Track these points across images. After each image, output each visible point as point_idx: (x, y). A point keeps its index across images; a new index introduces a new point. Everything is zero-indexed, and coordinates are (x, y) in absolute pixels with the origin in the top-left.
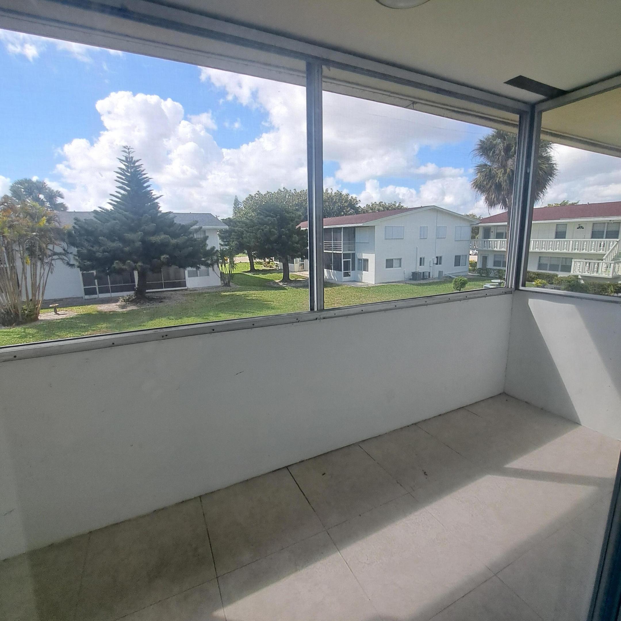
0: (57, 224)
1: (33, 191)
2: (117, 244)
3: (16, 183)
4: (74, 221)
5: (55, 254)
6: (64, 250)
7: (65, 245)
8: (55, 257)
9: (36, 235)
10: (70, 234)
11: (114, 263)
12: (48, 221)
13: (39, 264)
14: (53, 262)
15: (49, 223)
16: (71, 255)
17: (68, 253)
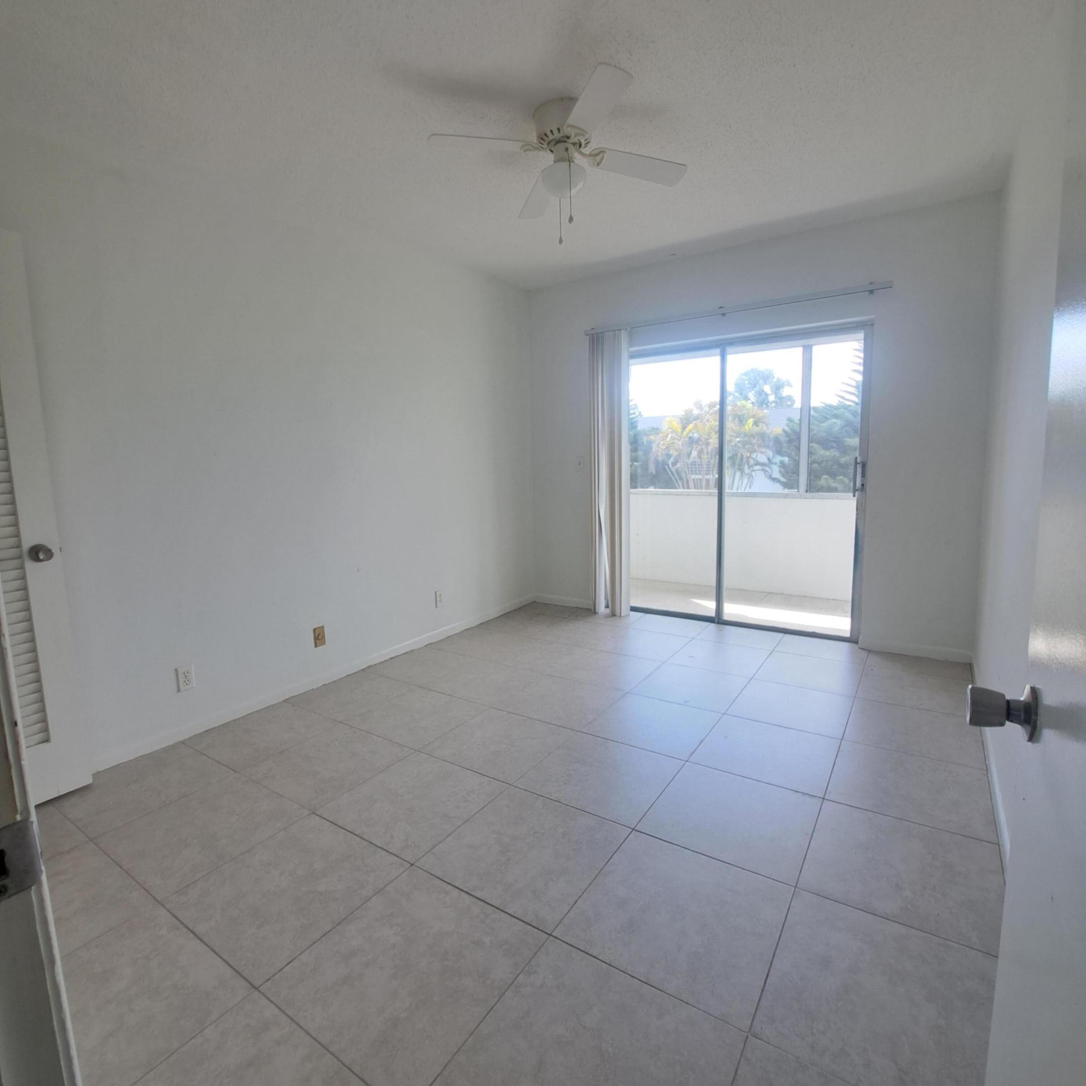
0: (765, 428)
1: (758, 383)
2: (833, 453)
3: (743, 374)
4: (787, 422)
5: (757, 463)
6: (769, 459)
7: (770, 454)
8: (758, 467)
9: (739, 442)
10: (777, 440)
11: (822, 480)
12: (756, 423)
13: (738, 474)
14: (753, 474)
15: (757, 426)
16: (774, 466)
17: (772, 463)
